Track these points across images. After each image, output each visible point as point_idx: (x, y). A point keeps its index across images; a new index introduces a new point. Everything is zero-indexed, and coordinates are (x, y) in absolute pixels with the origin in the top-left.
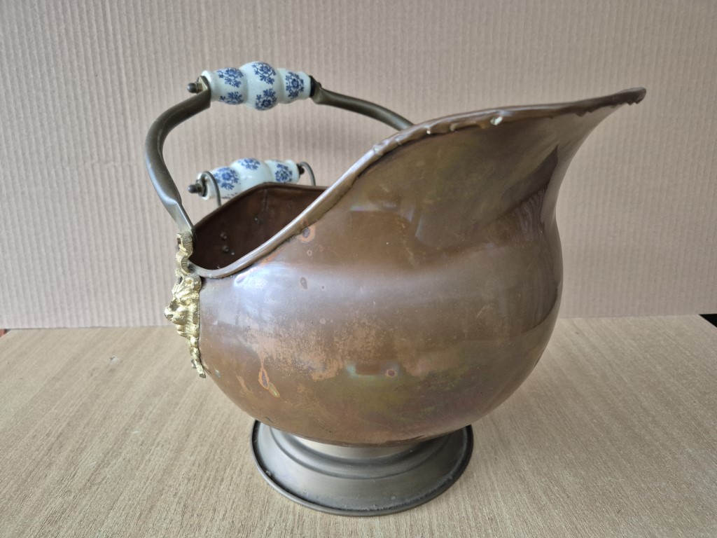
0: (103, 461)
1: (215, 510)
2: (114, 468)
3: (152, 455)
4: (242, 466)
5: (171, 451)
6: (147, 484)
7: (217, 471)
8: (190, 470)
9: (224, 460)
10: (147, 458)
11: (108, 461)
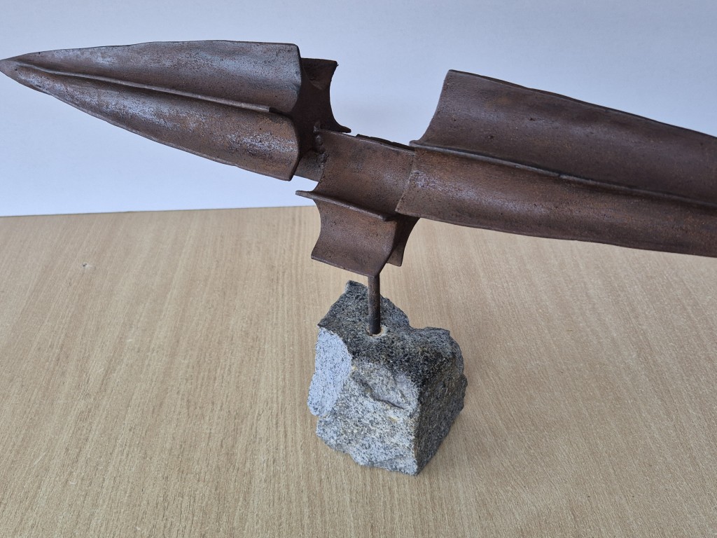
0: (109, 368)
1: (213, 403)
2: (120, 373)
3: (150, 360)
4: (230, 366)
5: (166, 356)
6: (153, 385)
7: (209, 372)
8: (187, 371)
9: (213, 362)
10: (147, 362)
11: (113, 367)
